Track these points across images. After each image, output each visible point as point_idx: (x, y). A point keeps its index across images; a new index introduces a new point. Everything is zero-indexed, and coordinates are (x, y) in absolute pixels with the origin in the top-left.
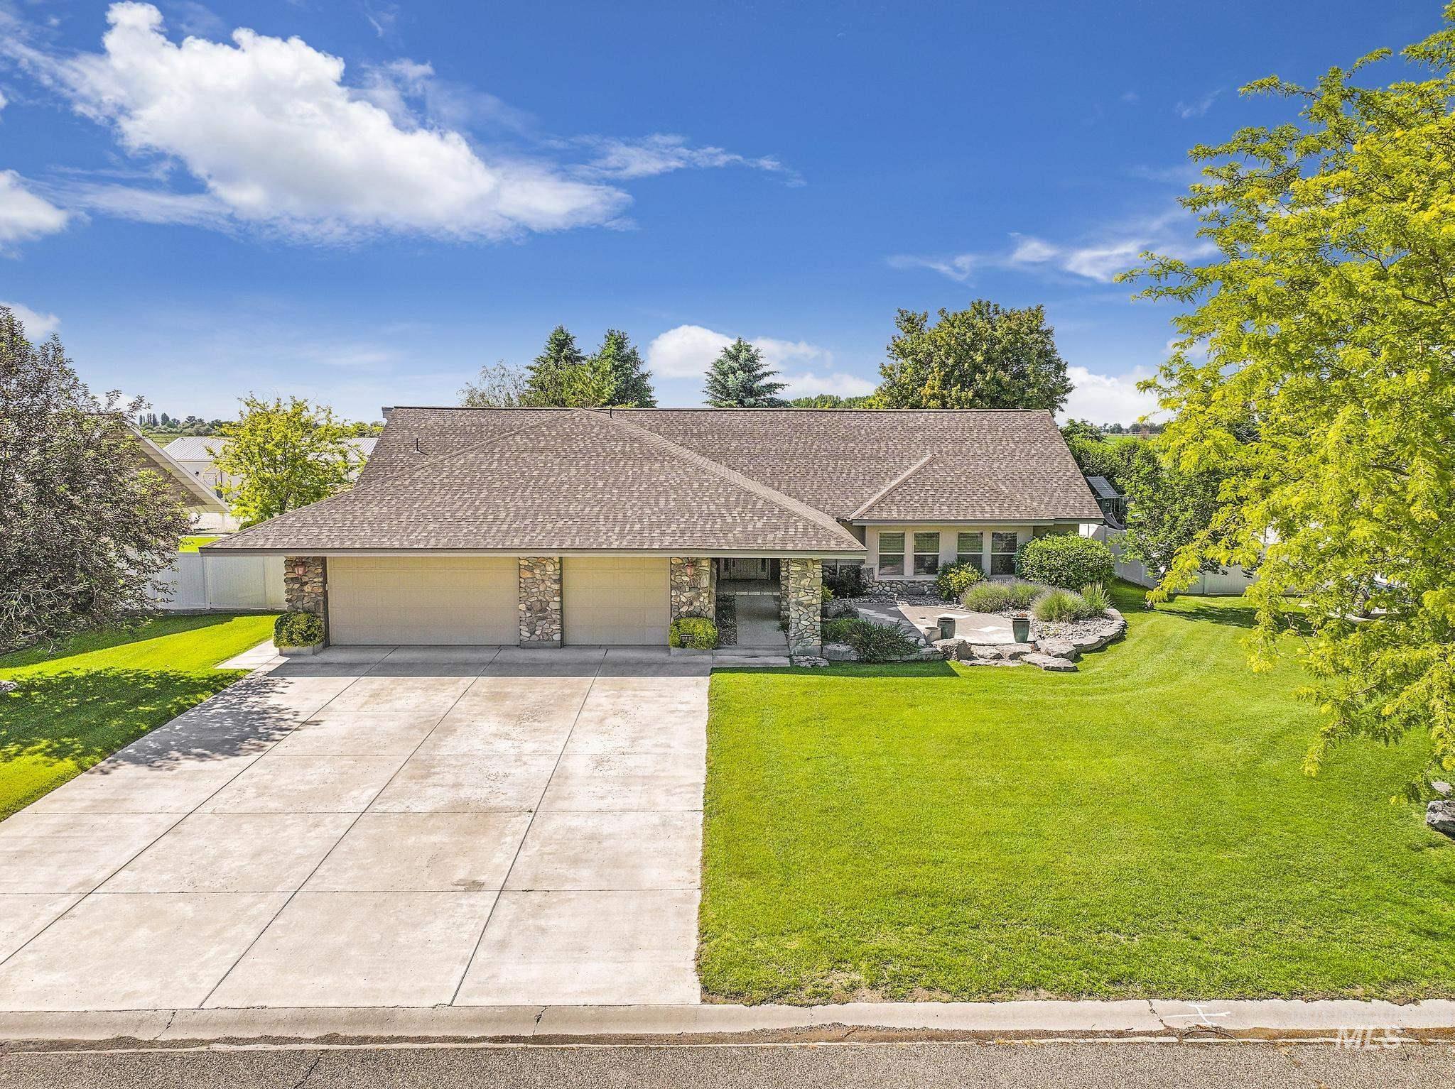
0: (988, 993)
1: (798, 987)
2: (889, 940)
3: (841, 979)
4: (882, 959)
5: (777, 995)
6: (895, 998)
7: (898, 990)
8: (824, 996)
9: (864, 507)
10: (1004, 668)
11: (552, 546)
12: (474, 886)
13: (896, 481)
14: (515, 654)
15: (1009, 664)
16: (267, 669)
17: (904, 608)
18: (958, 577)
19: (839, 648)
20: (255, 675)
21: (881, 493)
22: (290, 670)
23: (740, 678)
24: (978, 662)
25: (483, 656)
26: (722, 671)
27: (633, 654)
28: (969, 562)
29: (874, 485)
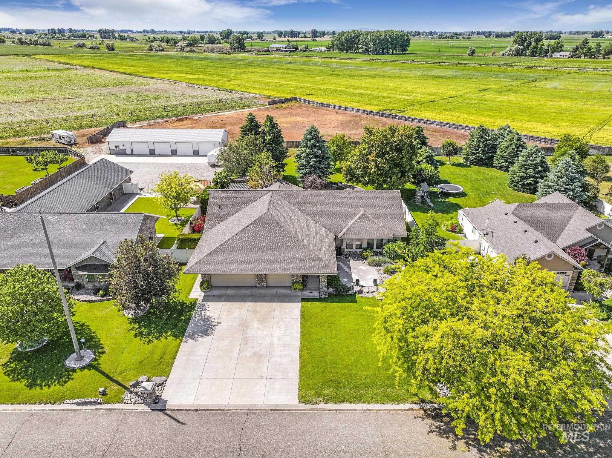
0: (339, 402)
1: (312, 401)
2: (326, 391)
3: (319, 399)
4: (325, 395)
5: (309, 403)
6: (326, 403)
7: (327, 402)
8: (316, 403)
9: (343, 232)
10: (368, 298)
11: (264, 272)
12: (262, 377)
13: (352, 222)
14: (256, 291)
15: (370, 295)
16: (201, 298)
17: (352, 262)
18: (366, 254)
19: (331, 290)
20: (200, 302)
21: (348, 227)
22: (206, 299)
23: (308, 304)
24: (363, 295)
25: (248, 292)
26: (304, 300)
27: (283, 291)
28: (370, 247)
29: (346, 222)
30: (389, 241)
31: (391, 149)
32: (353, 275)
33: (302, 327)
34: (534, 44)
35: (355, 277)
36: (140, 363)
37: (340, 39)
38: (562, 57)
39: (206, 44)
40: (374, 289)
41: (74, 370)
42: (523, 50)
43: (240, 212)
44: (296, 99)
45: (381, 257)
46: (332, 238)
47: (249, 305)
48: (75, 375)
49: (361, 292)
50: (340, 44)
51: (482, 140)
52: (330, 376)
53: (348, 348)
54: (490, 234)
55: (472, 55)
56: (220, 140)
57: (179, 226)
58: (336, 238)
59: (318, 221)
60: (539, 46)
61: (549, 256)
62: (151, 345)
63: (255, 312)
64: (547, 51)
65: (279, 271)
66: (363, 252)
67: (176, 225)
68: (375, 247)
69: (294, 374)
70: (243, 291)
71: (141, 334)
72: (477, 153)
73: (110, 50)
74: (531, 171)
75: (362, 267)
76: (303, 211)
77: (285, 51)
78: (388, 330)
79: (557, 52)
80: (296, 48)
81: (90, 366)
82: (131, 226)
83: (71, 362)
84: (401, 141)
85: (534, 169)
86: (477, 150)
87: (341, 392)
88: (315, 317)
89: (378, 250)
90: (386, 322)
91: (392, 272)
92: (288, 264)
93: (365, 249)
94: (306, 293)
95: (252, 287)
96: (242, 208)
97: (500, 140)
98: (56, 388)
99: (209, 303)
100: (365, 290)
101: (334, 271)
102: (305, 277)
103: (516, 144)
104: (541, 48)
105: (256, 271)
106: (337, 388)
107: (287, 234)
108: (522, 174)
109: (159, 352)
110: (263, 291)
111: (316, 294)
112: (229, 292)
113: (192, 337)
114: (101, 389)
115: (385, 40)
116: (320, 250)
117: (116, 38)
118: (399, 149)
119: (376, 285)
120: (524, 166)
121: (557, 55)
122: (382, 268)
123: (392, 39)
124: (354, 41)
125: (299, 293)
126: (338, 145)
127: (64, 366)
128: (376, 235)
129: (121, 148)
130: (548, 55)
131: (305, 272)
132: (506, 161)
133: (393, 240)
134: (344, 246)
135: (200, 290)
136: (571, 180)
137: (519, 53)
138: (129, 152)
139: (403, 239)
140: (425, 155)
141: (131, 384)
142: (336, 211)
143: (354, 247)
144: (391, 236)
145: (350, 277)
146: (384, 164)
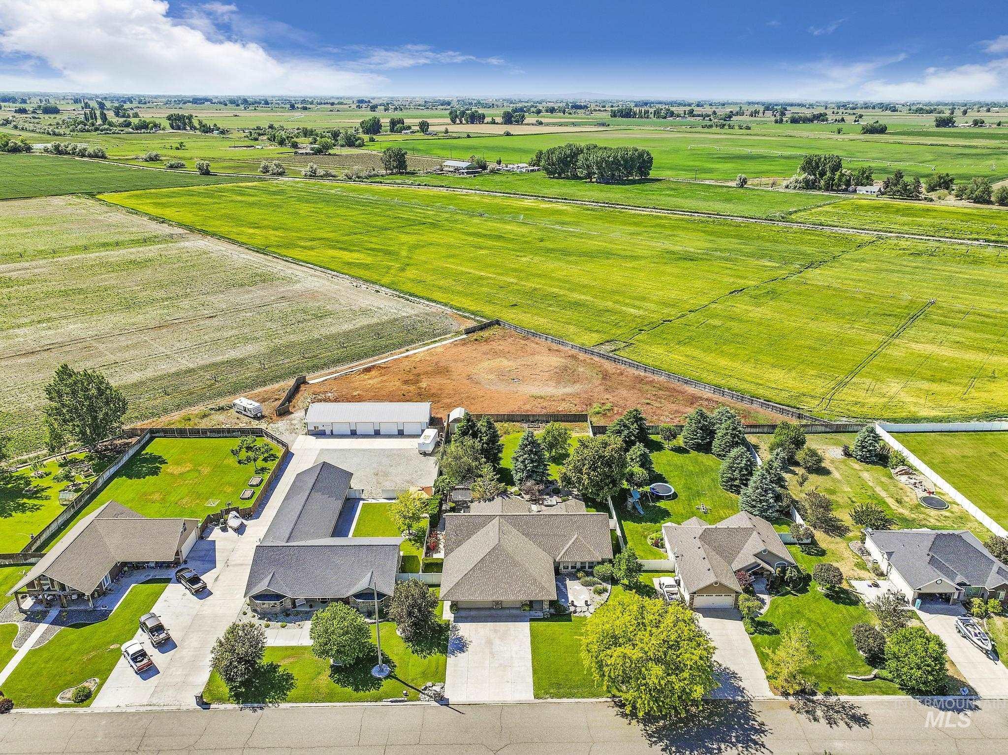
1: (543, 697)
3: (547, 696)
4: (551, 693)
5: (541, 698)
7: (552, 697)
8: (546, 698)
9: (560, 556)
10: (581, 617)
11: (501, 599)
12: (508, 682)
13: (568, 546)
14: (493, 612)
15: (582, 615)
16: (452, 619)
17: (568, 582)
18: (580, 574)
19: (552, 611)
20: (452, 623)
21: (564, 551)
22: (456, 620)
23: (535, 624)
24: (577, 614)
25: (487, 613)
26: (532, 620)
27: (514, 612)
28: (583, 568)
29: (563, 546)
30: (599, 563)
31: (602, 464)
32: (569, 595)
33: (532, 643)
34: (828, 174)
35: (571, 598)
36: (423, 673)
37: (549, 158)
38: (869, 193)
39: (342, 146)
40: (585, 608)
41: (380, 679)
42: (814, 181)
43: (473, 538)
44: (498, 322)
45: (591, 578)
46: (551, 562)
47: (490, 625)
48: (383, 683)
49: (575, 612)
50: (549, 164)
51: (700, 425)
52: (554, 680)
53: (565, 659)
54: (680, 557)
55: (742, 186)
56: (428, 421)
57: (413, 542)
58: (555, 561)
59: (540, 545)
60: (837, 177)
61: (716, 583)
62: (427, 659)
63: (496, 631)
64: (848, 184)
65: (512, 598)
66: (576, 572)
67: (410, 540)
68: (587, 567)
69: (530, 679)
70: (483, 613)
71: (416, 651)
72: (695, 439)
73: (203, 174)
74: (736, 474)
75: (576, 587)
76: (527, 535)
77: (468, 173)
78: (589, 651)
79: (862, 185)
80: (484, 167)
81: (389, 676)
82: (391, 557)
83: (375, 672)
84: (612, 456)
85: (740, 472)
86: (696, 435)
87: (562, 691)
88: (541, 635)
89: (590, 570)
90: (587, 646)
91: (600, 593)
92: (519, 591)
93: (579, 570)
94: (533, 613)
95: (490, 609)
96: (474, 533)
97: (718, 425)
98: (373, 691)
99: (460, 624)
100: (578, 610)
101: (554, 597)
102: (531, 602)
103: (732, 434)
104: (840, 180)
105: (495, 598)
106: (559, 688)
107: (515, 564)
108: (729, 475)
109: (434, 665)
110: (500, 612)
111: (540, 614)
112: (473, 613)
113: (453, 653)
114: (405, 692)
115: (616, 162)
116: (542, 577)
117: (195, 129)
118: (609, 464)
119: (588, 605)
120: (731, 467)
121: (862, 190)
122: (592, 588)
123: (626, 161)
124: (570, 162)
125: (527, 613)
126: (553, 436)
127: (372, 676)
128: (587, 559)
129: (321, 428)
130: (850, 189)
131: (532, 599)
132: (723, 450)
133: (602, 562)
134: (561, 567)
135: (449, 611)
136: (766, 491)
137: (809, 185)
138: (328, 432)
139: (610, 561)
140: (639, 453)
141: (423, 688)
142: (554, 535)
143: (570, 568)
144: (600, 559)
145: (567, 598)
146: (597, 477)
